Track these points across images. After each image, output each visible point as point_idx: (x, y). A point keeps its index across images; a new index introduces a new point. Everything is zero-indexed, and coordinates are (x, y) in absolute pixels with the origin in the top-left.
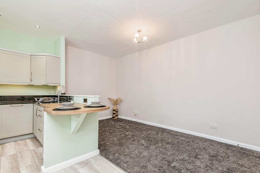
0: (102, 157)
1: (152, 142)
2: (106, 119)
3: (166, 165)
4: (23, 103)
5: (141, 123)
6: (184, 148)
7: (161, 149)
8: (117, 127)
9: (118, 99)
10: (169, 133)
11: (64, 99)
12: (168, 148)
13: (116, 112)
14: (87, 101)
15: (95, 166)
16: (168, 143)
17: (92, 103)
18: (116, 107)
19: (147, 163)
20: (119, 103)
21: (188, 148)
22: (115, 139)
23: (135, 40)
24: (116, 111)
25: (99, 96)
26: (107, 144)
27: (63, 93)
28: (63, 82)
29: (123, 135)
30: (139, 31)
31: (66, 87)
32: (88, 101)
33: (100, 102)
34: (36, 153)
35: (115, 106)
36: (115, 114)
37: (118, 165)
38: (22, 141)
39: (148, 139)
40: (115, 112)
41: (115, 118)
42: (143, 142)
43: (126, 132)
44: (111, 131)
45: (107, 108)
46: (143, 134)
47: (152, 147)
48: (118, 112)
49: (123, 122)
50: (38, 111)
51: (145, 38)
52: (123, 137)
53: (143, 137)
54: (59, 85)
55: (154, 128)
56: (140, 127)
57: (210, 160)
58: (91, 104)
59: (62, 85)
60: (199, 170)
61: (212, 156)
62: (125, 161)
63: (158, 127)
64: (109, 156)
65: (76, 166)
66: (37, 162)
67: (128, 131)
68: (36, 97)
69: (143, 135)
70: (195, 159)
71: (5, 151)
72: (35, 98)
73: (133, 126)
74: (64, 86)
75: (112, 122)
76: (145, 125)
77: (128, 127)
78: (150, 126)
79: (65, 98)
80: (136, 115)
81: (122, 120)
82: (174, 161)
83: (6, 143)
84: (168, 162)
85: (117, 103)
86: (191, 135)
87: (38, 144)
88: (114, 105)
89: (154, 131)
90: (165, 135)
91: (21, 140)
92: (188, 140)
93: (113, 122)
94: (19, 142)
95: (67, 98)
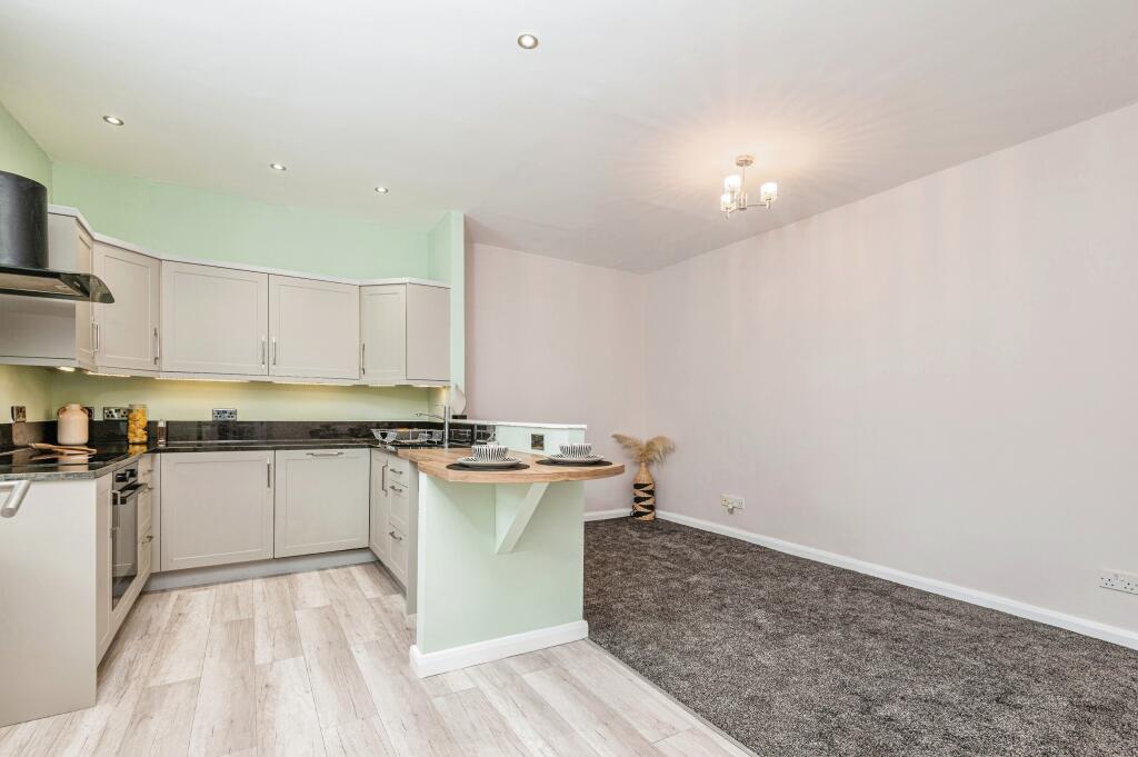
0: (598, 647)
1: (800, 623)
2: (606, 521)
3: (851, 706)
4: (341, 447)
5: (754, 545)
6: (951, 658)
7: (837, 652)
8: (652, 552)
9: (657, 439)
10: (882, 594)
11: (460, 437)
12: (871, 649)
13: (646, 495)
14: (542, 445)
15: (574, 672)
16: (874, 633)
17: (562, 448)
18: (648, 471)
19: (773, 691)
20: (658, 457)
21: (969, 661)
22: (645, 593)
23: (726, 199)
24: (645, 489)
25: (584, 426)
26: (614, 607)
27: (458, 413)
28: (457, 375)
29: (675, 585)
30: (744, 163)
31: (468, 392)
32: (546, 442)
33: (588, 449)
34: (386, 611)
35: (644, 469)
36: (643, 503)
37: (656, 679)
38: (341, 571)
39: (784, 608)
40: (644, 493)
41: (644, 518)
42: (760, 615)
43: (687, 575)
44: (628, 564)
45: (617, 469)
46: (761, 587)
47: (801, 641)
48: (657, 492)
49: (678, 536)
50: (389, 474)
51: (769, 190)
52: (675, 590)
53: (763, 599)
54: (446, 384)
55: (815, 568)
56: (749, 559)
57: (1071, 719)
58: (560, 453)
59: (457, 387)
60: (1008, 746)
61: (1090, 708)
62: (684, 671)
63: (832, 568)
64: (623, 648)
65: (512, 663)
66: (393, 636)
67: (695, 572)
68: (379, 425)
69: (762, 593)
70: (994, 707)
71: (300, 596)
72: (374, 431)
73: (719, 554)
74: (462, 388)
75: (632, 532)
76: (774, 554)
77: (697, 555)
78: (796, 560)
79: (465, 434)
80: (731, 511)
81: (672, 529)
82: (888, 699)
83: (296, 573)
84: (865, 700)
85: (651, 457)
86: (998, 612)
87: (386, 584)
88: (640, 464)
89: (815, 580)
90: (865, 600)
91: (337, 567)
92: (974, 630)
93: (636, 534)
94: (331, 571)
95: (472, 434)
